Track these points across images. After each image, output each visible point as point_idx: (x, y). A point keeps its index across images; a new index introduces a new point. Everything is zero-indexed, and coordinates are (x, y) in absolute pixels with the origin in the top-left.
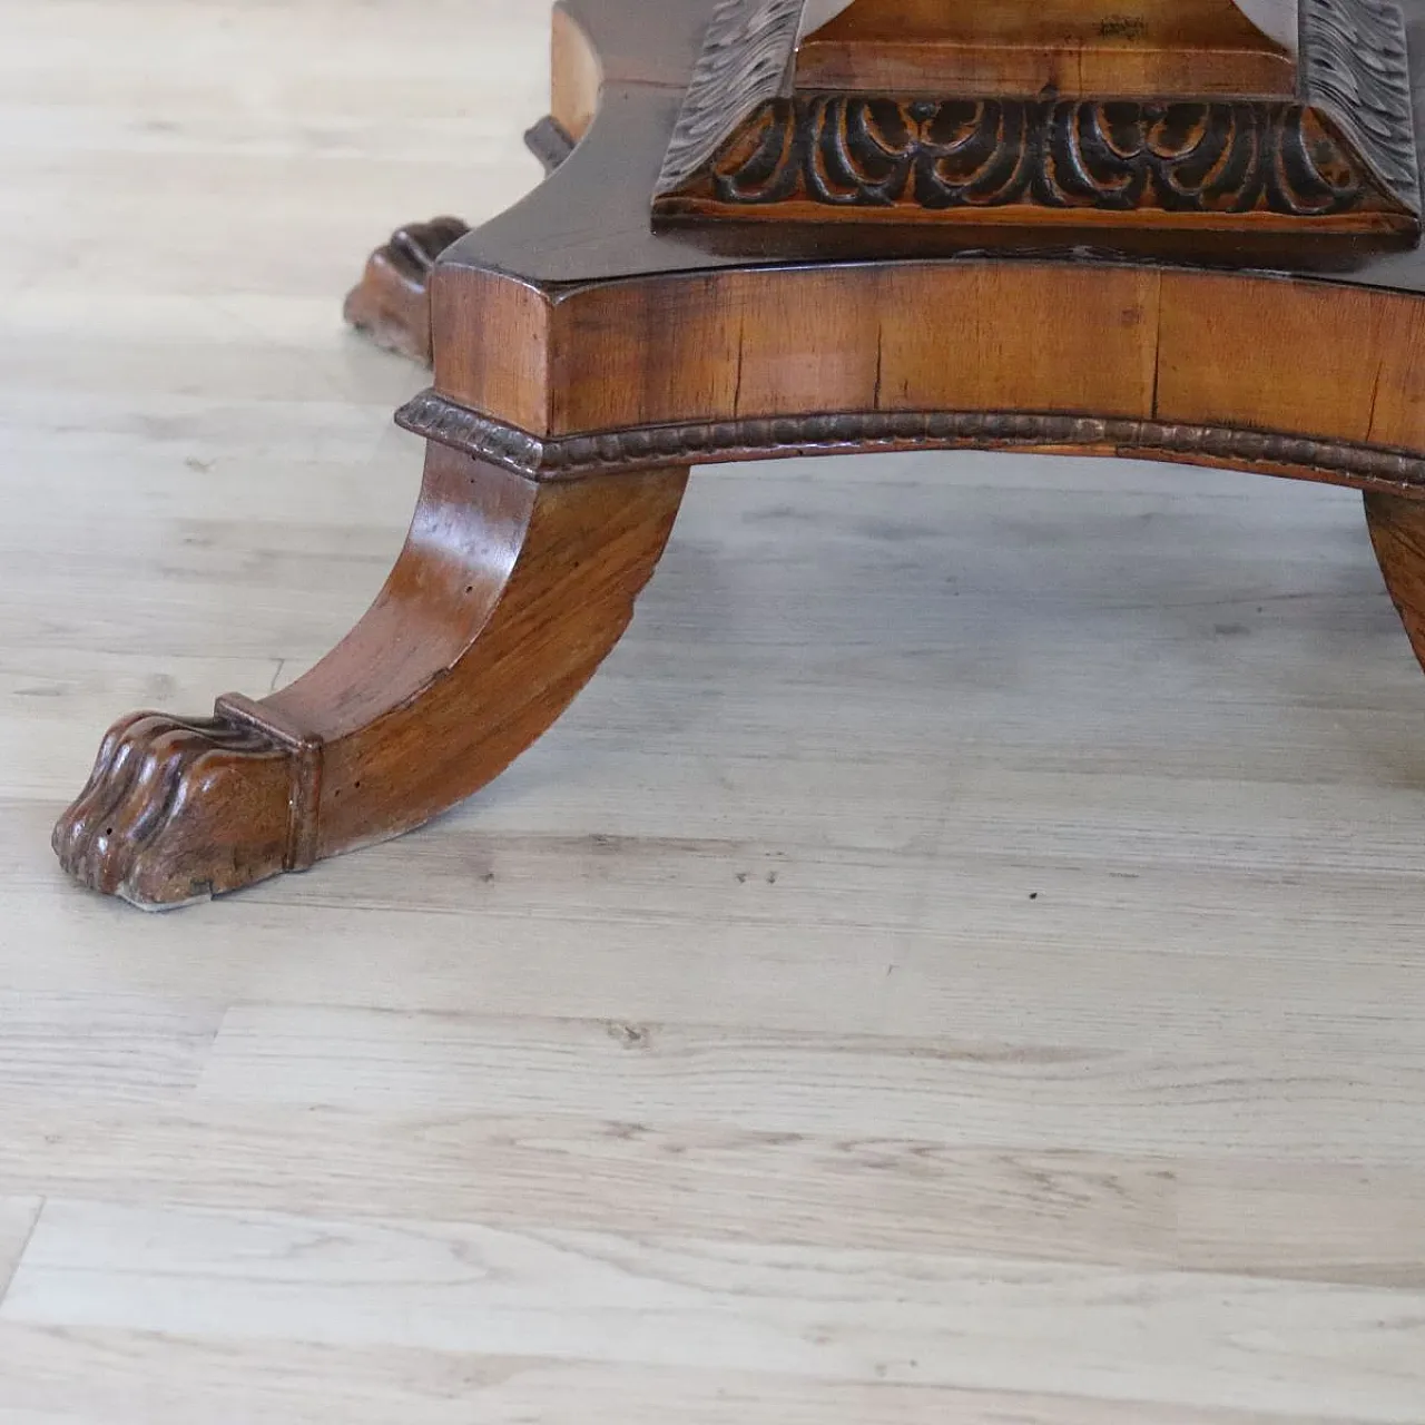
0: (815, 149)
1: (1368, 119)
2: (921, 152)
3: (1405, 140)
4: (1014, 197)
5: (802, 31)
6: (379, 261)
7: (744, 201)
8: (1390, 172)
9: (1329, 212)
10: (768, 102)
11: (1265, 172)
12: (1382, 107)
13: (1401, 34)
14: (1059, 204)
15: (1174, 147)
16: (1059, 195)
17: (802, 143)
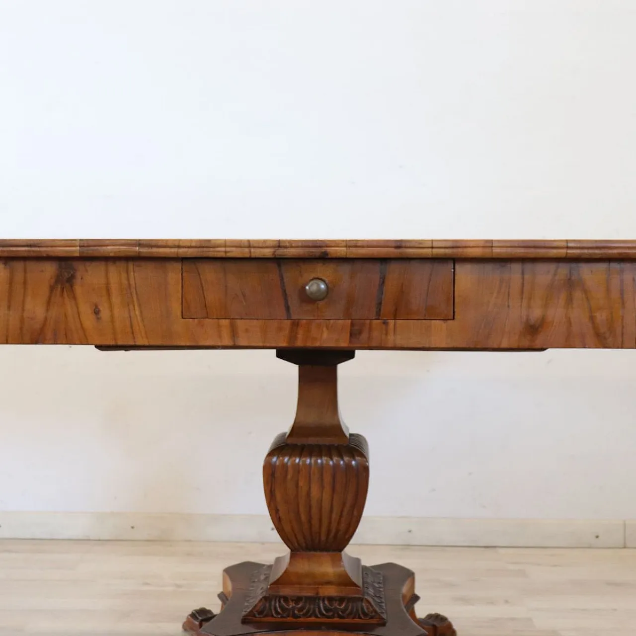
0: (273, 608)
1: (376, 598)
2: (293, 607)
3: (382, 602)
4: (310, 617)
5: (270, 583)
6: (189, 617)
7: (259, 617)
8: (380, 610)
9: (370, 619)
10: (263, 597)
11: (357, 610)
12: (378, 595)
13: (382, 578)
14: (319, 618)
15: (340, 606)
16: (319, 616)
17: (270, 606)
